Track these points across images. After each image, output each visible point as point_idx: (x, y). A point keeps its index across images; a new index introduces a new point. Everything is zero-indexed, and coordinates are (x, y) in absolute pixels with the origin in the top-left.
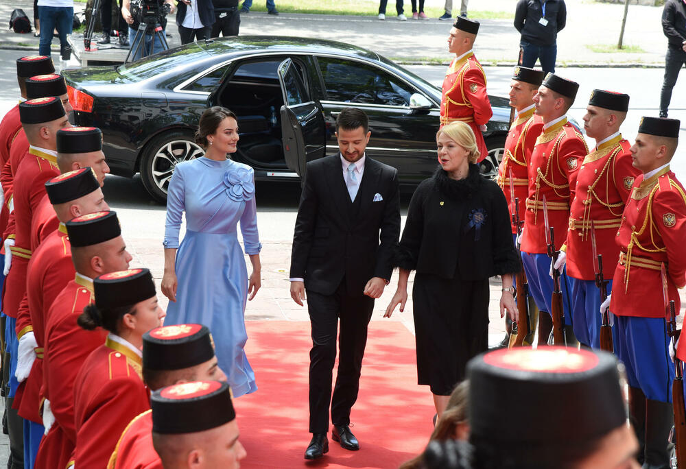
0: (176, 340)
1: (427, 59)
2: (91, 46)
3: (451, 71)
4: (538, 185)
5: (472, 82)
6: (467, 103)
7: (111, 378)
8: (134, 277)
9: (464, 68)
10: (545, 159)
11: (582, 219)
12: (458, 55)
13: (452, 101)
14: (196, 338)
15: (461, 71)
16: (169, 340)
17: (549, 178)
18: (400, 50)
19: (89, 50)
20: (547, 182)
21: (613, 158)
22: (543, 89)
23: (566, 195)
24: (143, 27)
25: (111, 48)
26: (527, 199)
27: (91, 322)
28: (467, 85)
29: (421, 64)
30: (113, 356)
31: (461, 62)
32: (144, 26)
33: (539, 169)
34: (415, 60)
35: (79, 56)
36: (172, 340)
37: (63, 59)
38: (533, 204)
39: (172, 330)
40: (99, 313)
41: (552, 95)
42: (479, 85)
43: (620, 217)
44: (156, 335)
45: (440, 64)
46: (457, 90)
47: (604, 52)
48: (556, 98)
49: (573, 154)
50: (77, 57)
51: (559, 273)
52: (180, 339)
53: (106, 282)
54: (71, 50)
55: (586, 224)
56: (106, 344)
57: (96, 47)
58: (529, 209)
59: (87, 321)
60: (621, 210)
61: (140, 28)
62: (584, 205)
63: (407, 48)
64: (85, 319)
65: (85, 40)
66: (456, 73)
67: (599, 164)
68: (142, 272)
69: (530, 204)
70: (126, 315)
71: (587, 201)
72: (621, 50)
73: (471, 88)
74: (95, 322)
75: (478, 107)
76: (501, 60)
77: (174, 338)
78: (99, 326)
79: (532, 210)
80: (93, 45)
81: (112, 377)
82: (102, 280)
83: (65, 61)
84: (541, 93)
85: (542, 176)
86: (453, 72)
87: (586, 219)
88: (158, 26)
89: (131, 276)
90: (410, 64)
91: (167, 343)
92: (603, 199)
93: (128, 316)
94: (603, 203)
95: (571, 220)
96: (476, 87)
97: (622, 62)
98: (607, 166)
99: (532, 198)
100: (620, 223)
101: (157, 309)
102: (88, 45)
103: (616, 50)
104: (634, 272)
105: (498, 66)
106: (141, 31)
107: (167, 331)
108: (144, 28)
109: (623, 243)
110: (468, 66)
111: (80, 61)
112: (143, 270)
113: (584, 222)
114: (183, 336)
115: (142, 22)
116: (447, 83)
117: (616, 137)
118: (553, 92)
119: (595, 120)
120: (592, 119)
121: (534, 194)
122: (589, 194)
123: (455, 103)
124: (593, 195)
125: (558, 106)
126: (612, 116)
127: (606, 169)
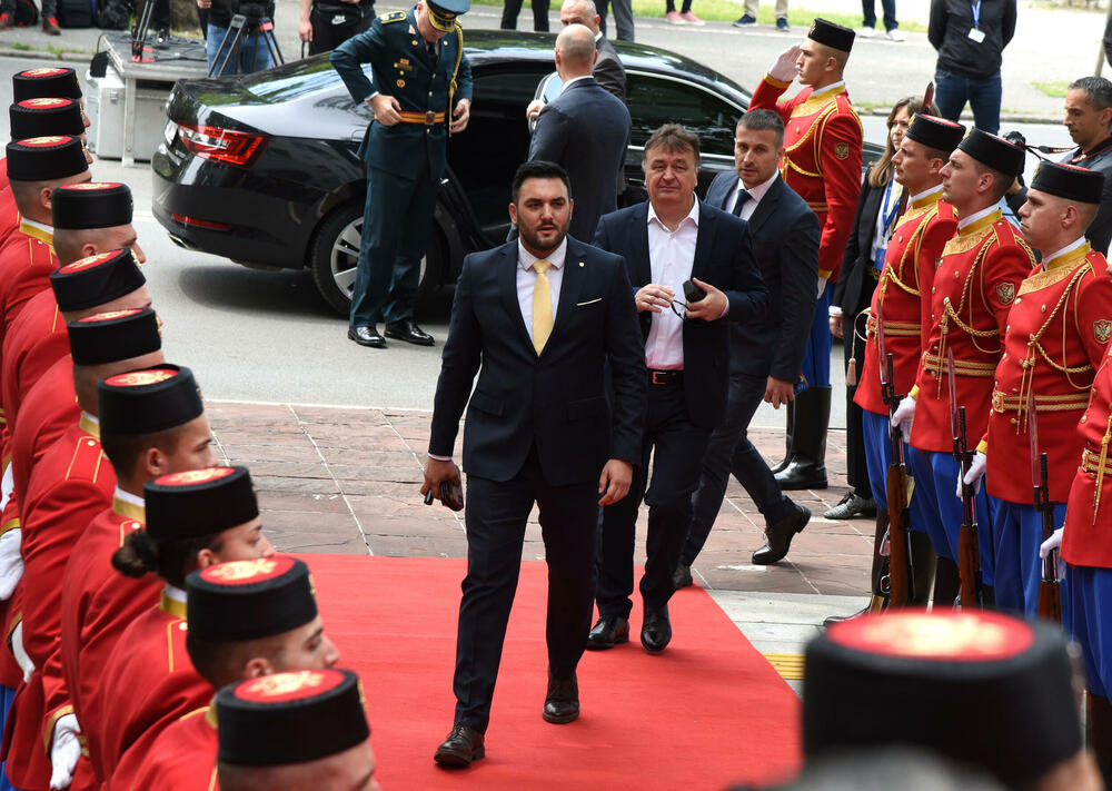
2: (144, 54)
4: (945, 329)
5: (839, 140)
7: (171, 669)
8: (220, 483)
9: (826, 111)
10: (959, 282)
11: (1017, 394)
12: (816, 88)
14: (283, 582)
17: (964, 317)
19: (141, 61)
20: (961, 324)
21: (1075, 284)
22: (957, 153)
23: (991, 349)
24: (238, 21)
25: (180, 59)
26: (925, 353)
27: (138, 563)
30: (176, 627)
32: (241, 20)
33: (947, 299)
35: (122, 70)
37: (92, 74)
38: (935, 363)
40: (153, 547)
41: (973, 168)
42: (852, 145)
43: (1088, 391)
48: (979, 174)
49: (1007, 276)
50: (118, 73)
51: (974, 491)
53: (169, 490)
54: (107, 59)
55: (1024, 403)
56: (160, 604)
57: (152, 56)
58: (928, 371)
59: (129, 560)
60: (1088, 378)
61: (233, 23)
62: (1020, 368)
64: (126, 558)
65: (133, 43)
66: (808, 117)
67: (1050, 295)
68: (235, 473)
69: (930, 362)
70: (203, 552)
71: (1028, 361)
73: (838, 150)
74: (144, 563)
76: (881, 103)
78: (152, 570)
79: (932, 372)
80: (148, 51)
81: (175, 668)
82: (161, 486)
83: (96, 80)
84: (953, 162)
85: (952, 312)
86: (802, 114)
87: (1025, 393)
88: (266, 22)
89: (215, 480)
92: (1057, 357)
93: (206, 555)
94: (1057, 366)
95: (997, 396)
96: (847, 148)
98: (1065, 299)
99: (933, 352)
100: (1087, 401)
101: (260, 543)
102: (138, 52)
104: (1108, 487)
105: (875, 114)
106: (235, 30)
108: (240, 25)
109: (1092, 435)
110: (833, 109)
111: (124, 80)
112: (236, 469)
113: (1020, 398)
115: (238, 13)
117: (1079, 249)
118: (976, 161)
119: (1040, 216)
120: (1034, 213)
121: (937, 343)
122: (1031, 348)
123: (799, 170)
124: (1037, 350)
125: (983, 188)
126: (1069, 210)
127: (1063, 304)
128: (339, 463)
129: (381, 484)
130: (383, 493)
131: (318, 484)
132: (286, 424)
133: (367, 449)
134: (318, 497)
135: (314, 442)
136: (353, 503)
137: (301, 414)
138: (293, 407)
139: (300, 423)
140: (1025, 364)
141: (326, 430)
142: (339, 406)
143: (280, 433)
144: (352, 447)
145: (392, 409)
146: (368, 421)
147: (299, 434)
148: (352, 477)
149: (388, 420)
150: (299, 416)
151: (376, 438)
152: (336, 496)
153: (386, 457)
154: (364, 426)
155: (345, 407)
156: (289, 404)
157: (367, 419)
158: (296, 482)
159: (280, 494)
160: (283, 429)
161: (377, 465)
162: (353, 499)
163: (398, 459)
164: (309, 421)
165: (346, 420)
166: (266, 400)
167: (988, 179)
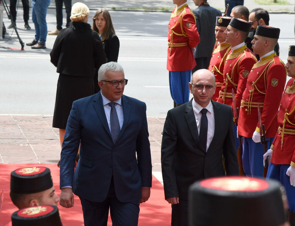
0: (31, 176)
1: (160, 8)
3: (173, 15)
4: (227, 84)
5: (187, 22)
6: (184, 34)
9: (182, 13)
10: (231, 68)
11: (248, 101)
12: (178, 6)
13: (175, 33)
14: (43, 175)
15: (181, 15)
16: (27, 176)
18: (144, 3)
21: (268, 67)
22: (229, 27)
26: (220, 91)
28: (184, 23)
29: (156, 12)
31: (180, 10)
33: (227, 74)
34: (152, 9)
36: (29, 176)
38: (223, 94)
39: (28, 170)
42: (192, 23)
44: (19, 173)
45: (167, 11)
46: (178, 27)
47: (265, 5)
52: (33, 175)
55: (250, 104)
62: (249, 92)
63: (149, 2)
66: (177, 16)
67: (260, 69)
69: (221, 94)
72: (276, 3)
73: (187, 25)
75: (191, 36)
77: (30, 175)
79: (222, 97)
84: (228, 29)
85: (229, 79)
86: (176, 16)
87: (250, 101)
90: (149, 11)
91: (26, 177)
95: (242, 102)
96: (190, 24)
97: (276, 11)
98: (265, 71)
99: (223, 91)
103: (273, 3)
107: (25, 170)
109: (280, 120)
110: (184, 12)
114: (35, 174)
116: (171, 22)
117: (272, 54)
118: (234, 28)
119: (257, 43)
120: (255, 43)
121: (224, 89)
122: (253, 87)
123: (177, 34)
124: (255, 87)
125: (237, 36)
126: (266, 41)
127: (264, 72)
128: (28, 134)
129: (42, 140)
130: (43, 143)
131: (21, 141)
132: (10, 121)
133: (37, 129)
134: (21, 145)
135: (20, 127)
136: (33, 147)
137: (15, 118)
138: (12, 116)
139: (15, 121)
140: (250, 91)
141: (24, 123)
142: (28, 115)
143: (8, 124)
144: (32, 128)
145: (45, 115)
146: (38, 120)
147: (15, 125)
148: (32, 138)
149: (44, 119)
150: (14, 119)
151: (40, 125)
152: (27, 145)
153: (43, 132)
154: (36, 121)
155: (29, 115)
156: (11, 115)
157: (37, 119)
158: (14, 140)
159: (9, 145)
160: (9, 123)
161: (41, 134)
162: (33, 145)
163: (47, 132)
164: (18, 120)
165: (30, 119)
166: (3, 113)
167: (238, 33)
